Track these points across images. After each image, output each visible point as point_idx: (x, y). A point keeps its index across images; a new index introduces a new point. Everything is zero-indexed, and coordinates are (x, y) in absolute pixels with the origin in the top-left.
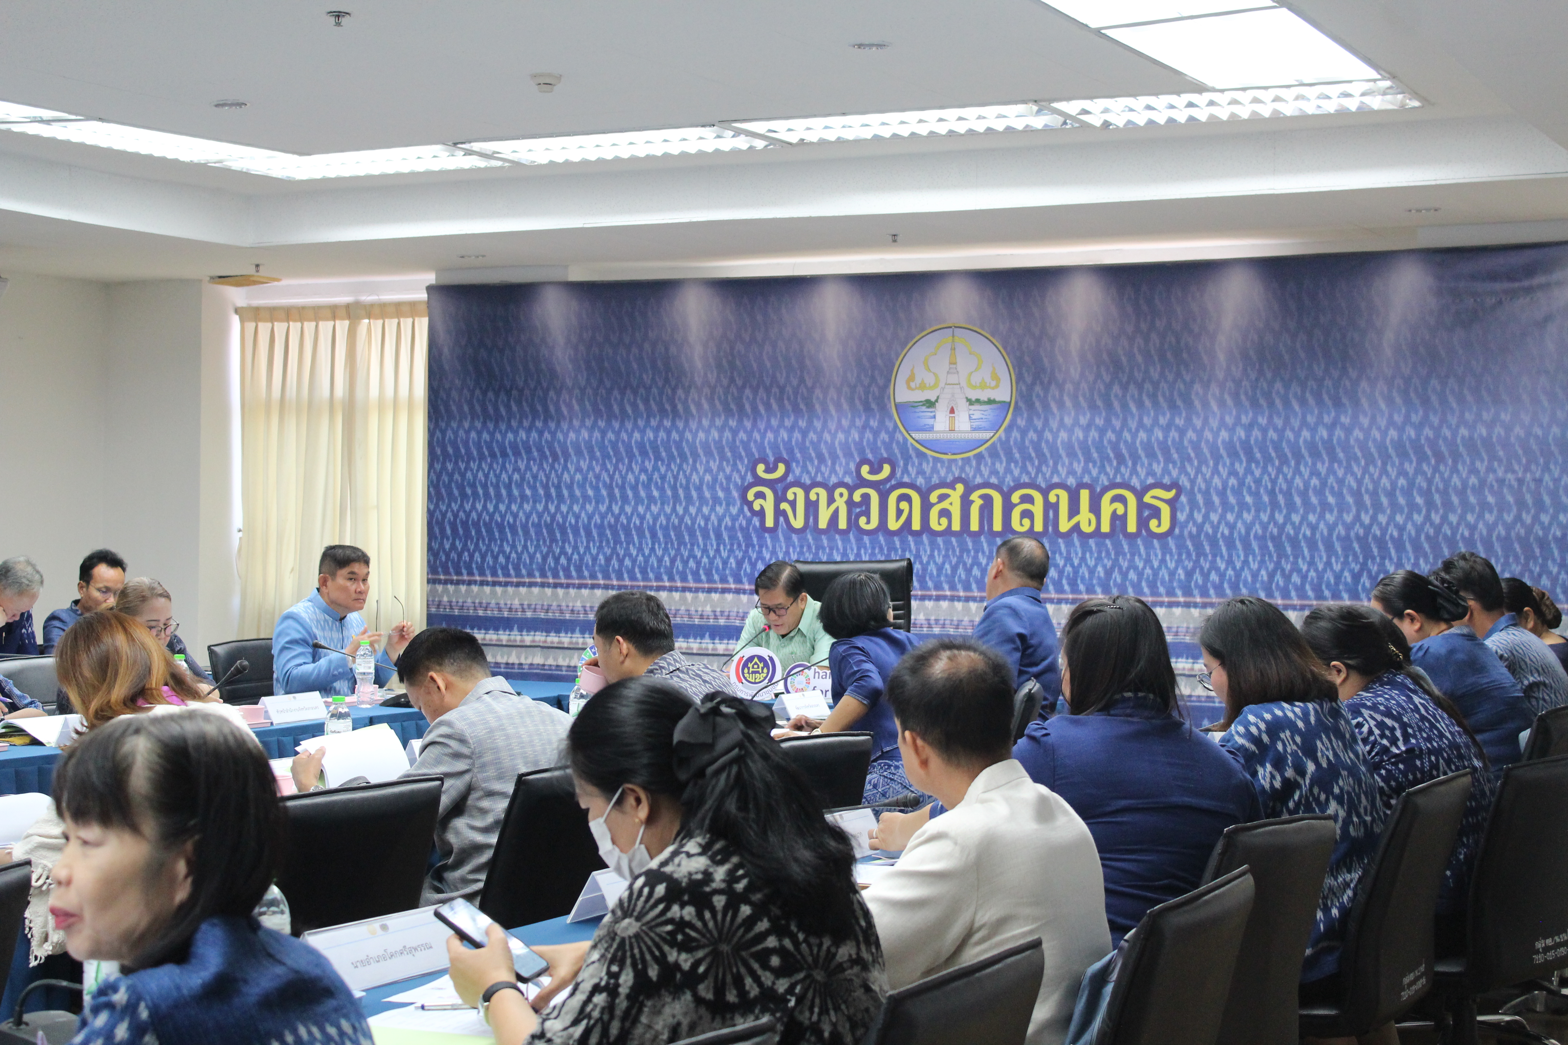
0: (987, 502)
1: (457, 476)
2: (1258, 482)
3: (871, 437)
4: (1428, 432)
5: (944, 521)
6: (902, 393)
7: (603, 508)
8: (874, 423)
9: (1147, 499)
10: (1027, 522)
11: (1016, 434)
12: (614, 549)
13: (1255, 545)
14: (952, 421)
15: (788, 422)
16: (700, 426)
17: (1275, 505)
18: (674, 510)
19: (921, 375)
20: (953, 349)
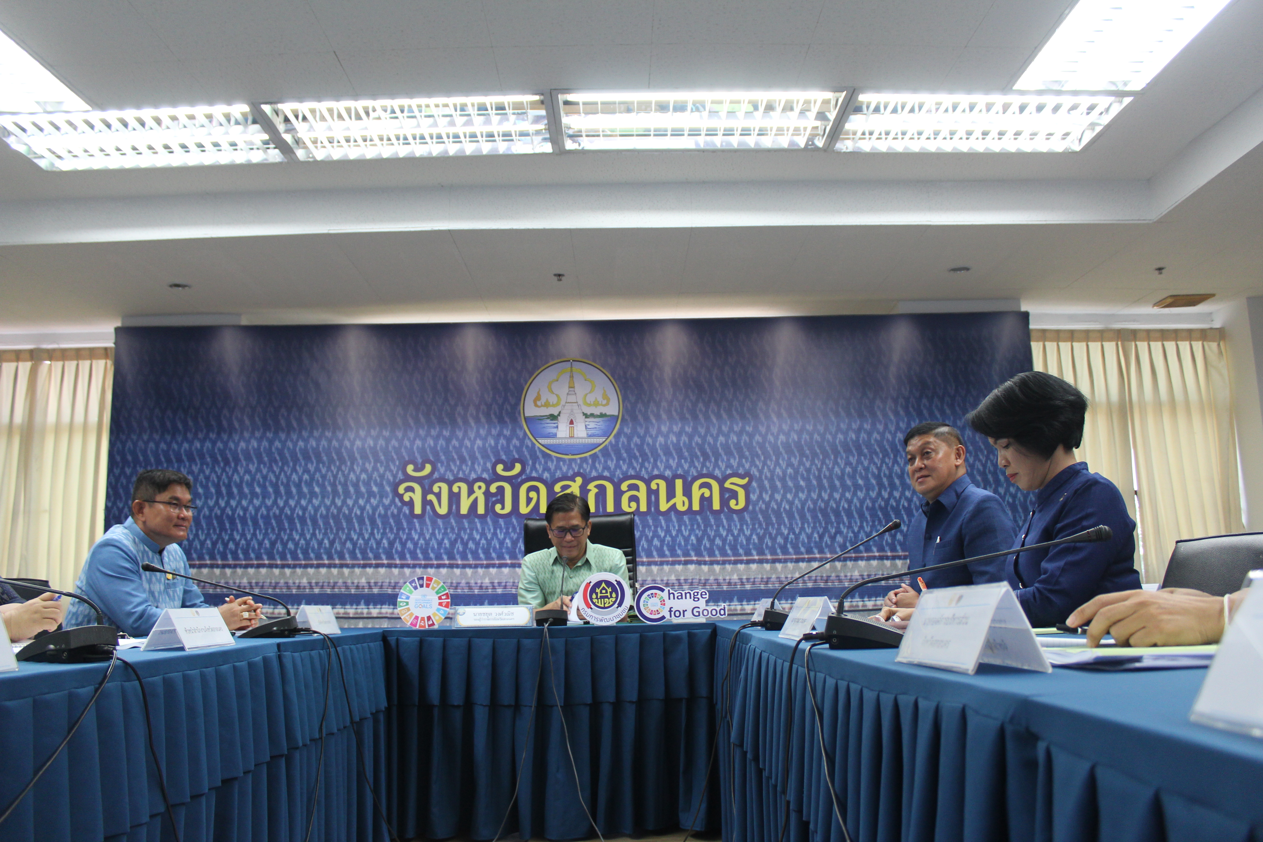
0: (602, 490)
2: (808, 471)
3: (505, 442)
6: (530, 410)
7: (269, 502)
8: (507, 432)
9: (727, 485)
10: (634, 504)
11: (623, 439)
12: (278, 535)
13: (809, 516)
14: (572, 430)
15: (434, 432)
16: (357, 436)
17: (821, 487)
18: (333, 502)
19: (546, 396)
20: (572, 377)
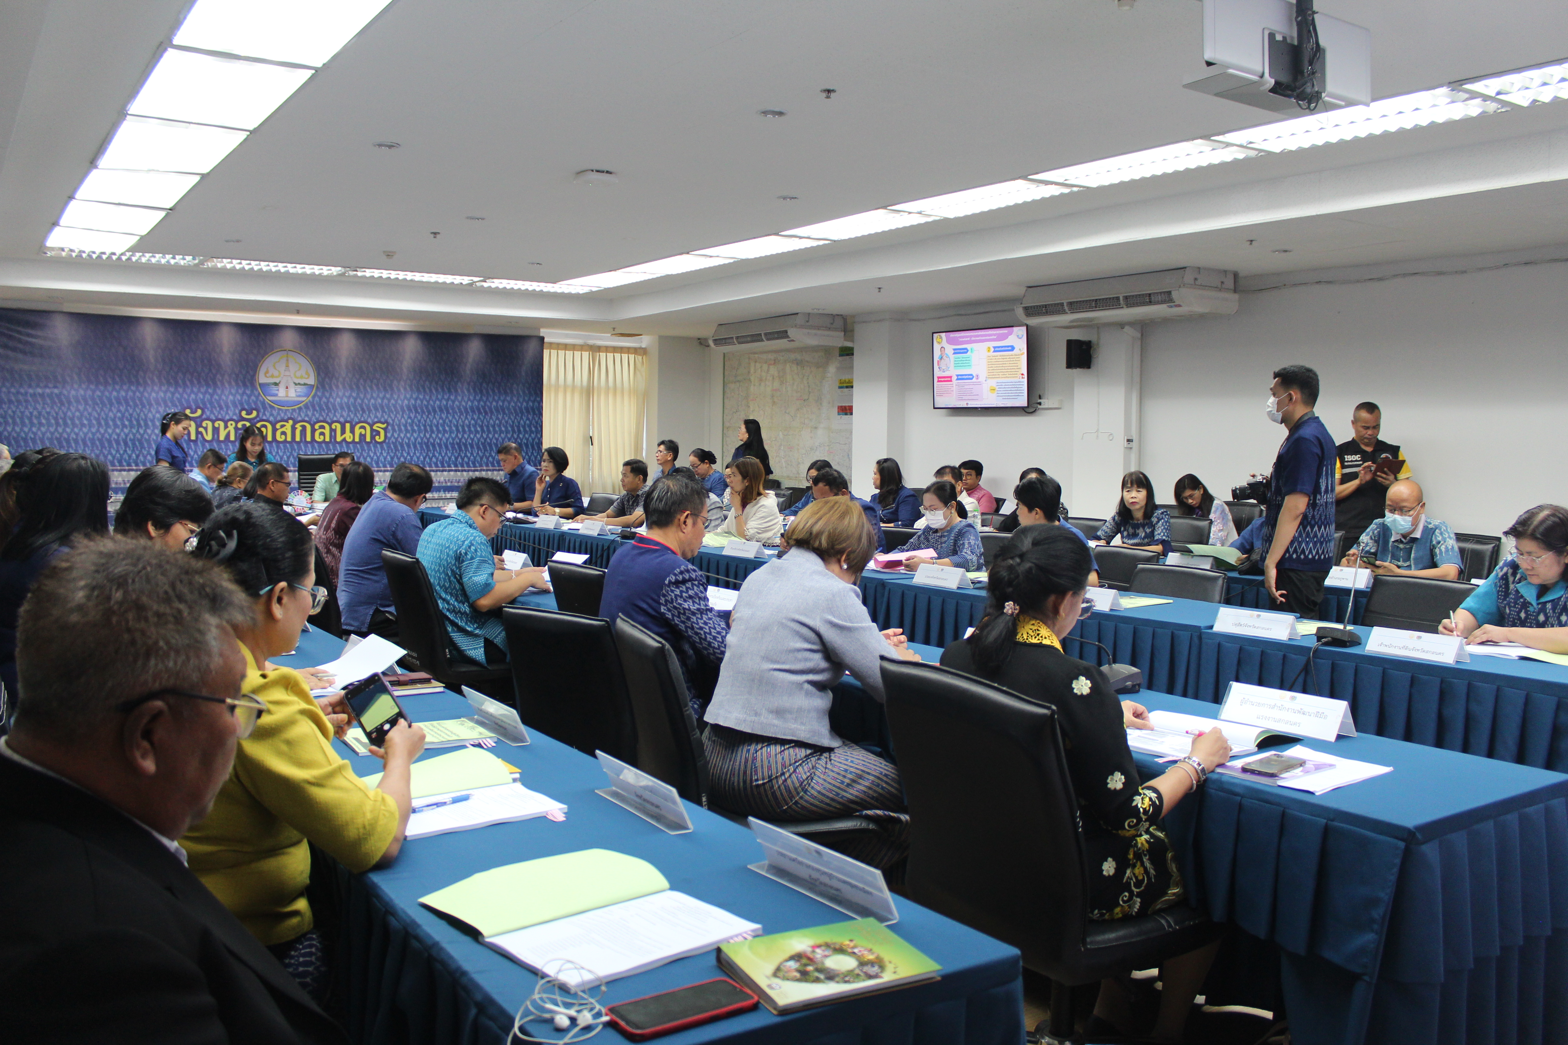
0: (304, 427)
2: (419, 421)
3: (247, 398)
4: (482, 403)
5: (283, 437)
6: (262, 379)
8: (248, 392)
9: (375, 427)
10: (322, 437)
11: (317, 399)
13: (418, 446)
14: (287, 392)
15: (203, 390)
16: (153, 390)
17: (426, 431)
19: (272, 371)
20: (287, 360)
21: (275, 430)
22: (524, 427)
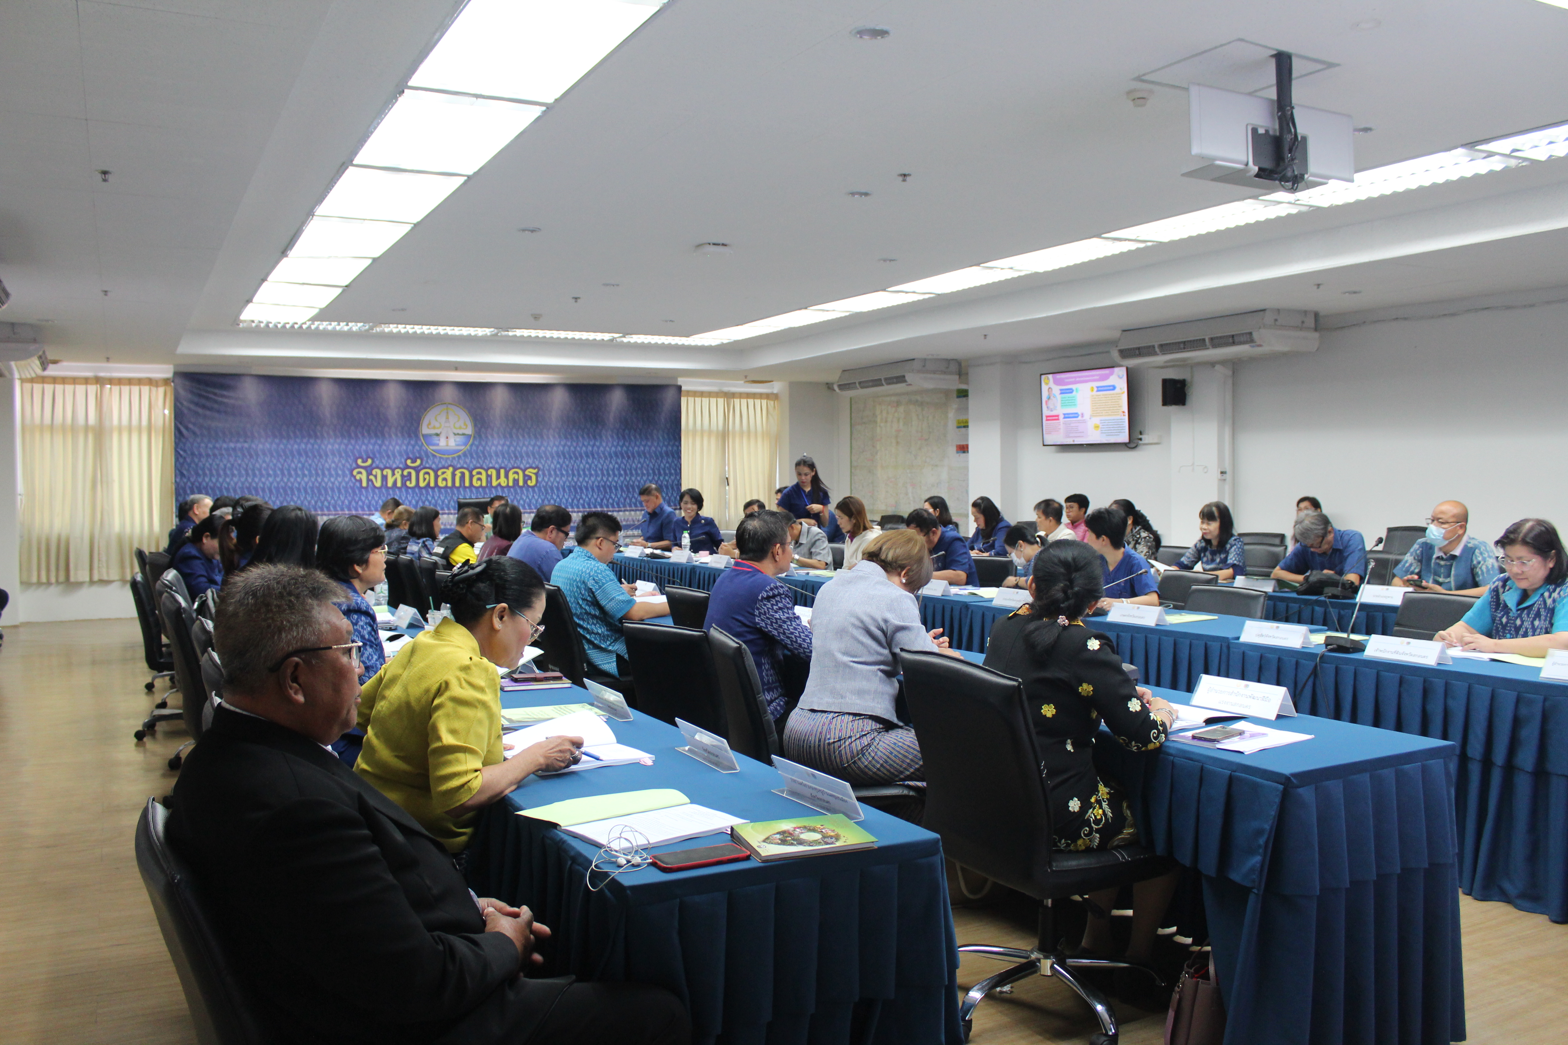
0: (463, 474)
1: (193, 465)
2: (567, 466)
3: (411, 448)
4: (625, 448)
5: (444, 483)
6: (425, 430)
8: (413, 442)
9: (527, 473)
10: (479, 482)
11: (474, 447)
13: (567, 490)
14: (447, 442)
15: (373, 441)
16: (329, 442)
17: (573, 475)
18: (316, 480)
19: (434, 423)
21: (437, 477)
22: (664, 470)
